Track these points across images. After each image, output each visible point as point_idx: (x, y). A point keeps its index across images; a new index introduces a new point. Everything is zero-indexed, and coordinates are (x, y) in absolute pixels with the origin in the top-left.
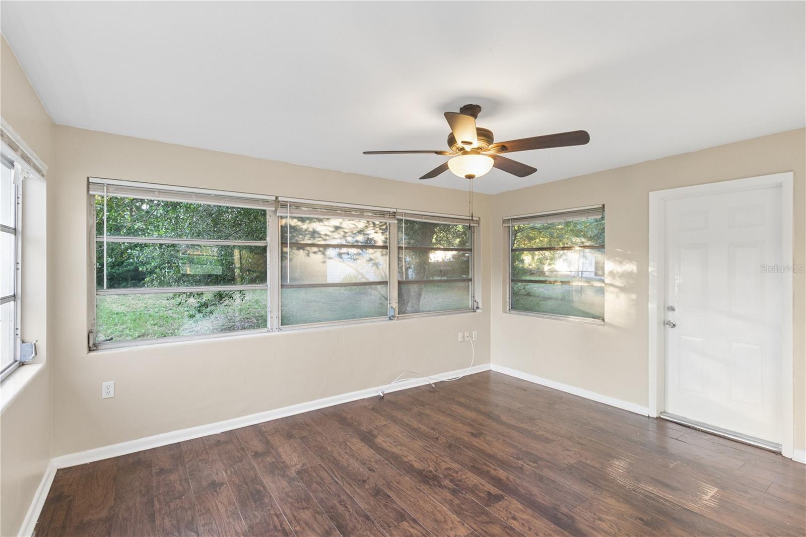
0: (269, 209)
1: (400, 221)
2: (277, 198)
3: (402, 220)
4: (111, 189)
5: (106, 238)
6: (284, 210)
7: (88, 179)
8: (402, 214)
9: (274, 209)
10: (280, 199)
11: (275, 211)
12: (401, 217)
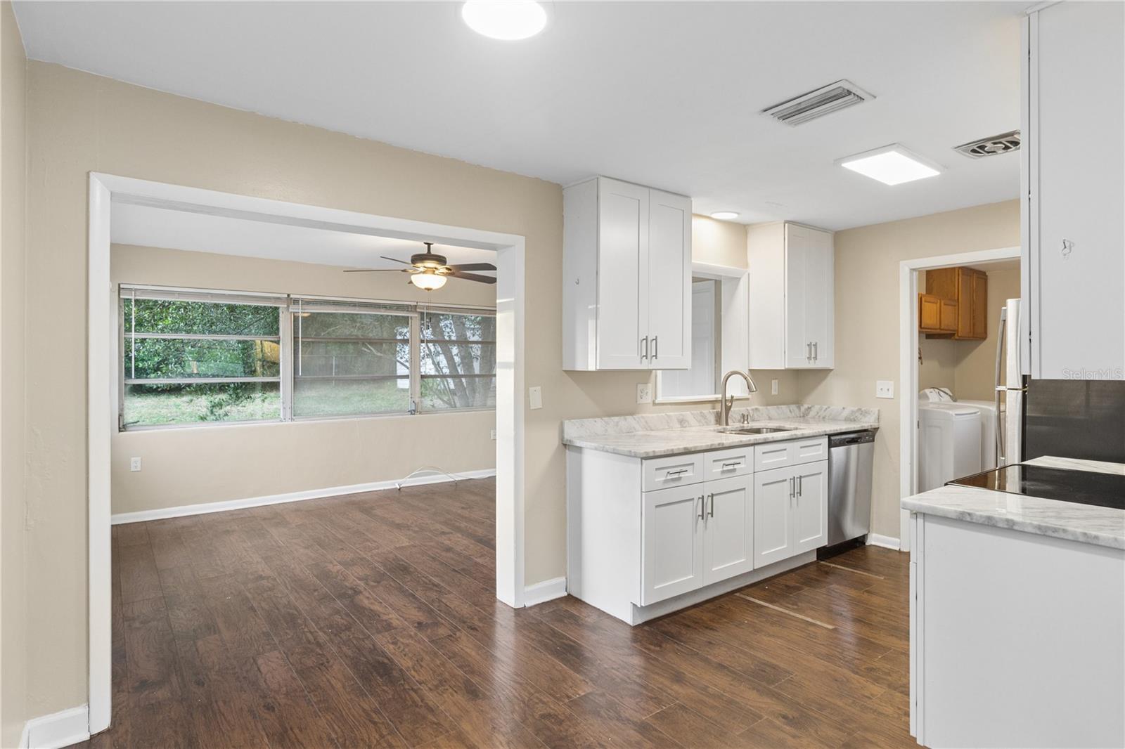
0: (282, 306)
1: (422, 314)
2: (289, 295)
3: (424, 313)
4: (138, 293)
5: (133, 335)
6: (296, 306)
7: (119, 285)
8: (423, 307)
9: (286, 306)
10: (291, 296)
11: (288, 306)
12: (422, 311)
